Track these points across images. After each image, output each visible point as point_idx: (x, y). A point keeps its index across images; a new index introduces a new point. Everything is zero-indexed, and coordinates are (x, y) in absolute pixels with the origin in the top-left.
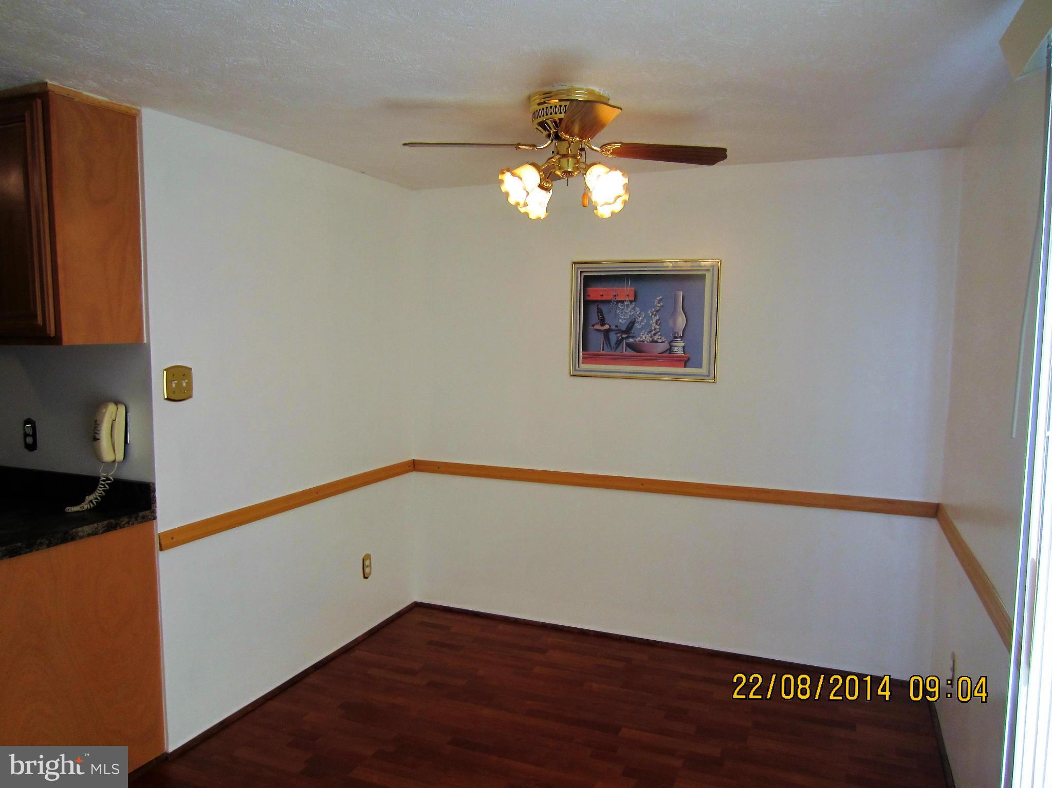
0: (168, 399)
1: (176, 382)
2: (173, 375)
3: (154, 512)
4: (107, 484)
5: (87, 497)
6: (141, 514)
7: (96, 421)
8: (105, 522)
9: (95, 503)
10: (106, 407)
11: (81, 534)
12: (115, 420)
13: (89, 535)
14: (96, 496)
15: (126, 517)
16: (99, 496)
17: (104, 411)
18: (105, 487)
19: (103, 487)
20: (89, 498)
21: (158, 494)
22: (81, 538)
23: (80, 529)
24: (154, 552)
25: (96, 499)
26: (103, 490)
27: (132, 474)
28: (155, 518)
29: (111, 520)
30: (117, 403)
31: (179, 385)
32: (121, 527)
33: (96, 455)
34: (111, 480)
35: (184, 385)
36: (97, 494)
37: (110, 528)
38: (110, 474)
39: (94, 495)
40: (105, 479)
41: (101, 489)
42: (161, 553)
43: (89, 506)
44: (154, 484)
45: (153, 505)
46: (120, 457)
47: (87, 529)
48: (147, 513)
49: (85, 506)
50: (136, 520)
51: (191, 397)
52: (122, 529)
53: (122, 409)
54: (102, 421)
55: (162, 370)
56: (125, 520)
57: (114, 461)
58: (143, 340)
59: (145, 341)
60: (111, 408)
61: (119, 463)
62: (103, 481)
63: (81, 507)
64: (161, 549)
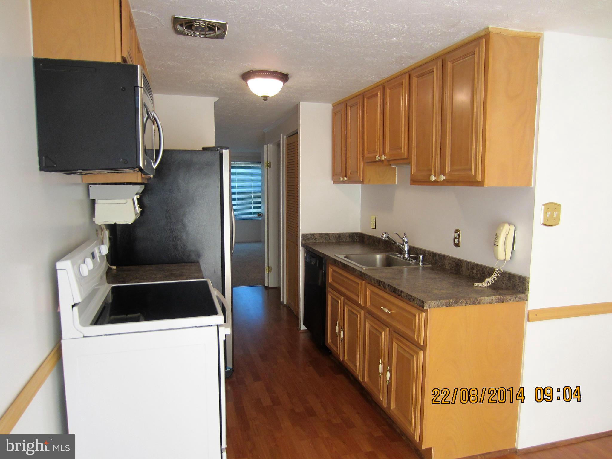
0: (543, 224)
1: (550, 213)
2: (548, 209)
3: (527, 296)
4: (499, 273)
5: (486, 279)
6: (519, 296)
7: (496, 234)
8: (498, 297)
9: (491, 283)
10: (503, 226)
11: (483, 301)
12: (508, 235)
13: (488, 303)
14: (492, 279)
15: (510, 296)
16: (494, 280)
17: (501, 228)
18: (497, 275)
19: (496, 274)
20: (487, 280)
21: (531, 285)
22: (484, 303)
23: (483, 298)
24: (524, 321)
25: (492, 281)
26: (496, 277)
27: (515, 269)
28: (527, 300)
29: (501, 296)
30: (510, 224)
31: (552, 215)
32: (506, 302)
33: (495, 255)
34: (501, 271)
35: (555, 215)
36: (492, 278)
37: (500, 301)
38: (501, 267)
39: (491, 279)
40: (498, 270)
41: (495, 276)
42: (528, 323)
43: (487, 285)
44: (529, 278)
45: (526, 292)
46: (508, 258)
47: (487, 299)
48: (522, 295)
49: (485, 284)
50: (515, 299)
51: (558, 224)
52: (507, 303)
53: (512, 228)
54: (500, 234)
55: (541, 205)
56: (509, 297)
57: (505, 260)
58: (531, 185)
59: (532, 186)
60: (506, 226)
61: (507, 261)
62: (497, 271)
63: (483, 285)
64: (529, 320)
